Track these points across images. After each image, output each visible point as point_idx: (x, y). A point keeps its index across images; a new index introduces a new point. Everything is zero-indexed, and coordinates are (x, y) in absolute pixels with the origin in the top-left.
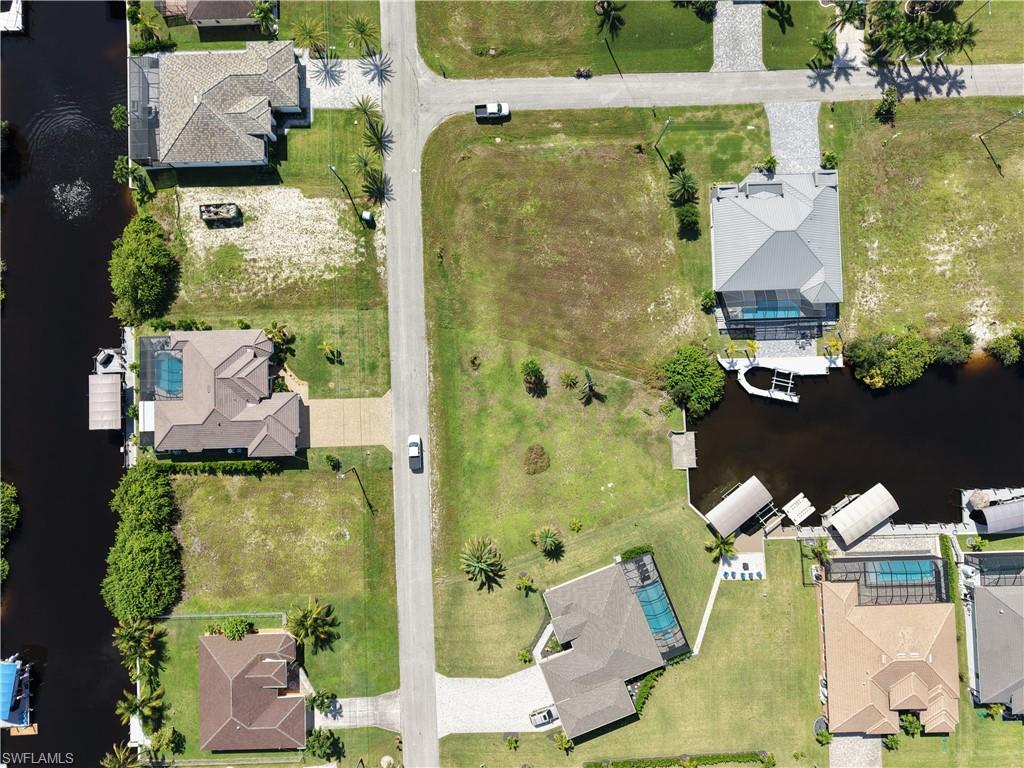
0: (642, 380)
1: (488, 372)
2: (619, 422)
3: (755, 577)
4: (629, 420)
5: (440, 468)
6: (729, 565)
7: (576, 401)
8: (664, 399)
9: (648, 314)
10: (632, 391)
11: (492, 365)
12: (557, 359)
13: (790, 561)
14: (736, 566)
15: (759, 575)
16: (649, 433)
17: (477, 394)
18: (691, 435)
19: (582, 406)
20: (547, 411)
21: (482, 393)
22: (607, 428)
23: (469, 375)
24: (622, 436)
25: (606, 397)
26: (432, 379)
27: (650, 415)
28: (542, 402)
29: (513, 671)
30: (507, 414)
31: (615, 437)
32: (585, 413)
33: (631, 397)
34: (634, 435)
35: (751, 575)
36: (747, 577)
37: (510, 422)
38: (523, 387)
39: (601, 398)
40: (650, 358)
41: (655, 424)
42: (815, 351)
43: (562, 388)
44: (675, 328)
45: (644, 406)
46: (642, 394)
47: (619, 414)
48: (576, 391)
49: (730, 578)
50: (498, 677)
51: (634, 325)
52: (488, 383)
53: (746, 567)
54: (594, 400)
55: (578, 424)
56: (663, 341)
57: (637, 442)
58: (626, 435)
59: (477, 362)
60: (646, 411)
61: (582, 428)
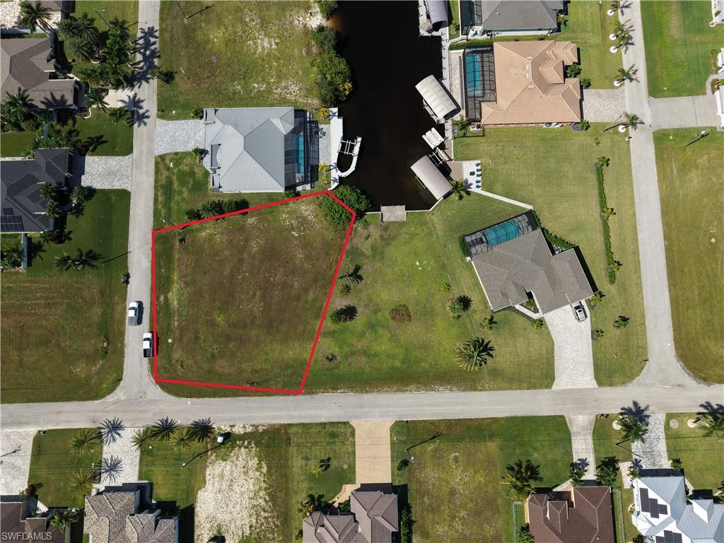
0: (345, 240)
1: (338, 349)
2: (374, 256)
3: (479, 167)
4: (372, 249)
5: (407, 385)
6: (471, 184)
7: (359, 286)
8: (359, 226)
9: (299, 236)
10: (353, 247)
11: (333, 346)
13: (468, 144)
14: (472, 180)
15: (477, 165)
16: (381, 236)
17: (353, 356)
18: (383, 208)
19: (363, 282)
20: (366, 306)
21: (353, 353)
22: (378, 265)
23: (340, 363)
24: (384, 255)
25: (356, 265)
26: (342, 391)
27: (369, 236)
28: (359, 310)
29: (549, 333)
30: (367, 335)
31: (385, 260)
32: (367, 280)
33: (357, 248)
34: (383, 246)
35: (478, 170)
36: (480, 173)
37: (373, 333)
38: (348, 323)
39: (358, 268)
40: (330, 235)
41: (375, 232)
42: (327, 126)
43: (350, 296)
44: (309, 218)
45: (363, 239)
46: (355, 241)
47: (369, 256)
48: (352, 286)
49: (480, 184)
50: (553, 344)
51: (306, 244)
52: (346, 349)
53: (472, 174)
54: (359, 273)
55: (375, 285)
56: (318, 226)
57: (387, 245)
58: (383, 252)
59: (330, 357)
60: (367, 238)
61: (378, 282)
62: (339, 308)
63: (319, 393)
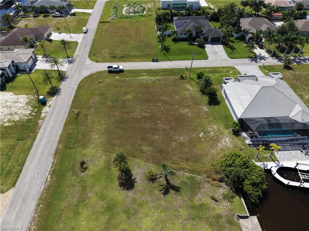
0: (205, 175)
1: (91, 173)
2: (193, 207)
4: (201, 205)
7: (157, 192)
8: (224, 190)
9: (200, 138)
10: (199, 183)
11: (96, 168)
12: (142, 163)
16: (219, 216)
17: (80, 189)
18: (255, 219)
19: (162, 196)
20: (134, 201)
21: (84, 188)
22: (184, 213)
23: (78, 176)
24: (197, 219)
25: (179, 187)
26: (49, 179)
27: (216, 201)
28: (130, 193)
30: (101, 203)
31: (191, 220)
33: (199, 188)
34: (207, 218)
38: (117, 182)
39: (176, 189)
40: (207, 163)
41: (222, 208)
43: (146, 182)
44: (219, 145)
45: (211, 194)
46: (207, 185)
47: (192, 201)
48: (156, 184)
51: (192, 143)
52: (90, 181)
54: (172, 191)
55: (159, 211)
56: (214, 151)
57: (211, 224)
58: (200, 218)
59: (85, 166)
60: (213, 198)
61: (163, 214)
62: (133, 172)
63: (54, 158)
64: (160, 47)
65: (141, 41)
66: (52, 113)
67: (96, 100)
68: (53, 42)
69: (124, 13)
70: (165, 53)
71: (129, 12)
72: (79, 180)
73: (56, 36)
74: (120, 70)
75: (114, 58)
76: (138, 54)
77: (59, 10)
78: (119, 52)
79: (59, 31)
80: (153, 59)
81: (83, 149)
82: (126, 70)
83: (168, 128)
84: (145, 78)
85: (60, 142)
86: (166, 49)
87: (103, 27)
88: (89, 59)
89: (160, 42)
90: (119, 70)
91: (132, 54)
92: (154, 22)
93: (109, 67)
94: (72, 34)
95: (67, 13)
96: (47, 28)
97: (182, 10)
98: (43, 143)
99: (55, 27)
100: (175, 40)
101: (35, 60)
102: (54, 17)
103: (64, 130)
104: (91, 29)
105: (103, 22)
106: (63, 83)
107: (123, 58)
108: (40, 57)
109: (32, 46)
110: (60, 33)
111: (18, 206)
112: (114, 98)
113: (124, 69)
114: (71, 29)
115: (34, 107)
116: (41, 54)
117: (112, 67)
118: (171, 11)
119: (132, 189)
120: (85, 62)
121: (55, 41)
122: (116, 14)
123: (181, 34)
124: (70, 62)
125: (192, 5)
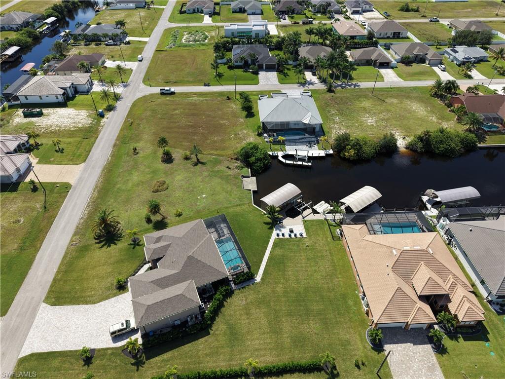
0: (226, 157)
1: (142, 156)
2: (212, 172)
3: (298, 236)
6: (280, 230)
7: (189, 165)
8: (238, 164)
10: (221, 161)
11: (145, 153)
14: (285, 231)
15: (301, 234)
16: (229, 175)
18: (254, 178)
19: (192, 167)
22: (205, 174)
23: (131, 157)
24: (214, 177)
25: (206, 163)
27: (230, 169)
28: (170, 166)
29: (107, 298)
30: (147, 170)
31: (209, 177)
33: (220, 163)
34: (221, 176)
35: (295, 235)
36: (293, 236)
37: (149, 172)
38: (160, 160)
39: (203, 164)
41: (233, 172)
42: (317, 149)
43: (182, 161)
44: (244, 142)
46: (226, 162)
47: (213, 169)
48: (189, 161)
49: (281, 237)
50: (94, 303)
51: (223, 141)
52: (140, 159)
53: (292, 231)
54: (199, 164)
55: (189, 173)
56: (238, 145)
57: (222, 179)
58: (216, 176)
60: (228, 168)
61: (191, 174)
64: (215, 74)
65: (196, 69)
66: (110, 122)
67: (148, 114)
68: (107, 69)
69: (183, 41)
70: (218, 78)
71: (188, 40)
72: (132, 159)
73: (110, 64)
74: (172, 92)
75: (167, 83)
76: (191, 79)
77: (112, 38)
78: (173, 78)
79: (113, 59)
80: (205, 83)
81: (136, 143)
82: (177, 93)
83: (206, 132)
84: (195, 99)
85: (117, 140)
86: (220, 75)
87: (159, 56)
88: (143, 84)
89: (214, 69)
90: (170, 92)
91: (186, 79)
92: (212, 51)
93: (161, 90)
94: (126, 62)
95: (121, 41)
96: (101, 55)
97: (244, 39)
98: (104, 140)
99: (108, 55)
100: (230, 68)
101: (92, 84)
102: (107, 45)
103: (120, 133)
104: (145, 57)
105: (160, 51)
106: (118, 102)
107: (176, 83)
108: (95, 82)
109: (87, 72)
110: (114, 61)
111: (89, 171)
112: (163, 112)
113: (175, 92)
114: (125, 57)
115: (94, 119)
116: (96, 79)
117: (164, 89)
118: (232, 40)
119: (171, 163)
120: (139, 86)
121: (110, 68)
122: (174, 42)
123: (237, 62)
124: (125, 86)
125: (258, 34)
